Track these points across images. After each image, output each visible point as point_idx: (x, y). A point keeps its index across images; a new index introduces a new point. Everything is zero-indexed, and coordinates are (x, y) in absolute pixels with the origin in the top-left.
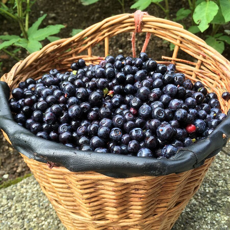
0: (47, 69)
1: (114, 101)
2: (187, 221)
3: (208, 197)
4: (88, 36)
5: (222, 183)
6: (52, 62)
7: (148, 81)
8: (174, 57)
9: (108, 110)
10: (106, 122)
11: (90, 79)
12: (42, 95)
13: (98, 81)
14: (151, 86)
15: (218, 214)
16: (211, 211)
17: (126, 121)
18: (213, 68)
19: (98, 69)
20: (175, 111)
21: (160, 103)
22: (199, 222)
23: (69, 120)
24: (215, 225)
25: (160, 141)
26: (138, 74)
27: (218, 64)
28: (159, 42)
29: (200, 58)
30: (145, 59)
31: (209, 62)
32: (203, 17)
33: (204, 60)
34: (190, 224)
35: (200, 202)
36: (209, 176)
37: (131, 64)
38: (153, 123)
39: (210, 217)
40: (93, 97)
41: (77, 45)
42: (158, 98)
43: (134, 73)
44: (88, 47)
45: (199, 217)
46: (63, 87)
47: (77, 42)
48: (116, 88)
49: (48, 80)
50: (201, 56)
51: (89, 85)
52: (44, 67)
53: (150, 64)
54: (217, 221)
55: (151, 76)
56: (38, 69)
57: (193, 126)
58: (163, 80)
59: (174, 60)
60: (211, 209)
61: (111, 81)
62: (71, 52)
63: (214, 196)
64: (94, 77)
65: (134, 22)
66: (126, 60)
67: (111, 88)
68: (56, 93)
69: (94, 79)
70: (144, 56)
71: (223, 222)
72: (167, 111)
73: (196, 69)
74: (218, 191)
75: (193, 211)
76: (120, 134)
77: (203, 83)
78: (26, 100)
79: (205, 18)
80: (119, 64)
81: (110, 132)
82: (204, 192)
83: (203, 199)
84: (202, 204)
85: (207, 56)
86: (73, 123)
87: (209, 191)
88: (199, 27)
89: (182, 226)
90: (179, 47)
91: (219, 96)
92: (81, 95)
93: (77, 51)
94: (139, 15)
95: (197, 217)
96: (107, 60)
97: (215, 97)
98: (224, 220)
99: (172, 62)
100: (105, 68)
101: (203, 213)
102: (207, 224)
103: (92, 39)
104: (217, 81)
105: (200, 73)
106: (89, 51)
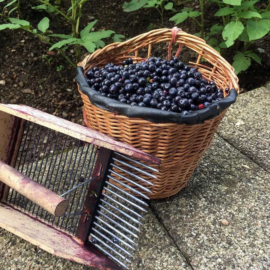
0: (104, 63)
1: (153, 85)
2: (196, 187)
3: (215, 174)
4: (137, 42)
5: (228, 167)
6: (108, 58)
7: (177, 75)
8: (197, 63)
9: (150, 89)
10: (148, 95)
11: (138, 70)
12: (107, 77)
13: (144, 72)
14: (178, 78)
15: (220, 186)
16: (215, 183)
17: (160, 96)
18: (223, 72)
19: (144, 64)
20: (192, 94)
21: (183, 88)
22: (205, 189)
23: (125, 92)
24: (217, 192)
25: (180, 109)
26: (171, 70)
27: (226, 69)
28: (192, 53)
29: (215, 65)
30: (177, 61)
31: (221, 68)
32: (230, 35)
33: (218, 67)
34: (198, 189)
35: (207, 177)
36: (218, 161)
37: (166, 63)
38: (177, 98)
39: (213, 186)
40: (140, 81)
41: (128, 48)
42: (182, 85)
43: (168, 69)
44: (136, 50)
45: (206, 185)
46: (121, 73)
47: (128, 45)
48: (155, 77)
49: (110, 69)
50: (216, 63)
51: (137, 74)
52: (103, 61)
53: (179, 64)
54: (218, 189)
55: (179, 72)
56: (99, 62)
57: (202, 105)
58: (187, 75)
59: (197, 65)
60: (215, 182)
61: (152, 73)
62: (122, 53)
63: (220, 174)
64: (141, 69)
65: (171, 35)
66: (163, 61)
67: (152, 78)
68: (116, 76)
69: (141, 71)
70: (176, 59)
71: (223, 190)
72: (186, 93)
73: (212, 73)
74: (223, 171)
75: (202, 182)
76: (156, 102)
77: (215, 82)
78: (96, 80)
79: (232, 36)
80: (158, 63)
81: (150, 101)
82: (212, 171)
83: (211, 175)
84: (209, 178)
85: (220, 64)
86: (127, 94)
87: (216, 170)
88: (226, 43)
89: (192, 189)
90: (202, 56)
91: (224, 91)
92: (133, 79)
93: (127, 52)
94: (175, 30)
95: (204, 186)
96: (150, 60)
97: (222, 91)
98: (224, 189)
99: (196, 66)
100: (148, 64)
101: (209, 183)
102: (211, 190)
103: (139, 45)
104: (224, 81)
105: (214, 75)
106: (136, 53)
